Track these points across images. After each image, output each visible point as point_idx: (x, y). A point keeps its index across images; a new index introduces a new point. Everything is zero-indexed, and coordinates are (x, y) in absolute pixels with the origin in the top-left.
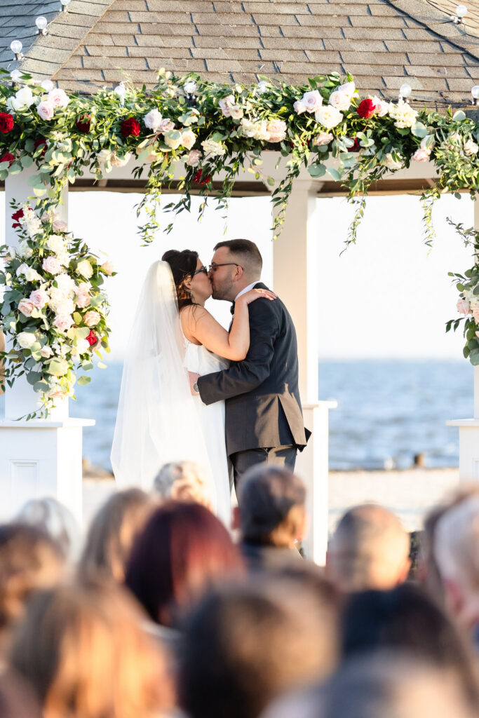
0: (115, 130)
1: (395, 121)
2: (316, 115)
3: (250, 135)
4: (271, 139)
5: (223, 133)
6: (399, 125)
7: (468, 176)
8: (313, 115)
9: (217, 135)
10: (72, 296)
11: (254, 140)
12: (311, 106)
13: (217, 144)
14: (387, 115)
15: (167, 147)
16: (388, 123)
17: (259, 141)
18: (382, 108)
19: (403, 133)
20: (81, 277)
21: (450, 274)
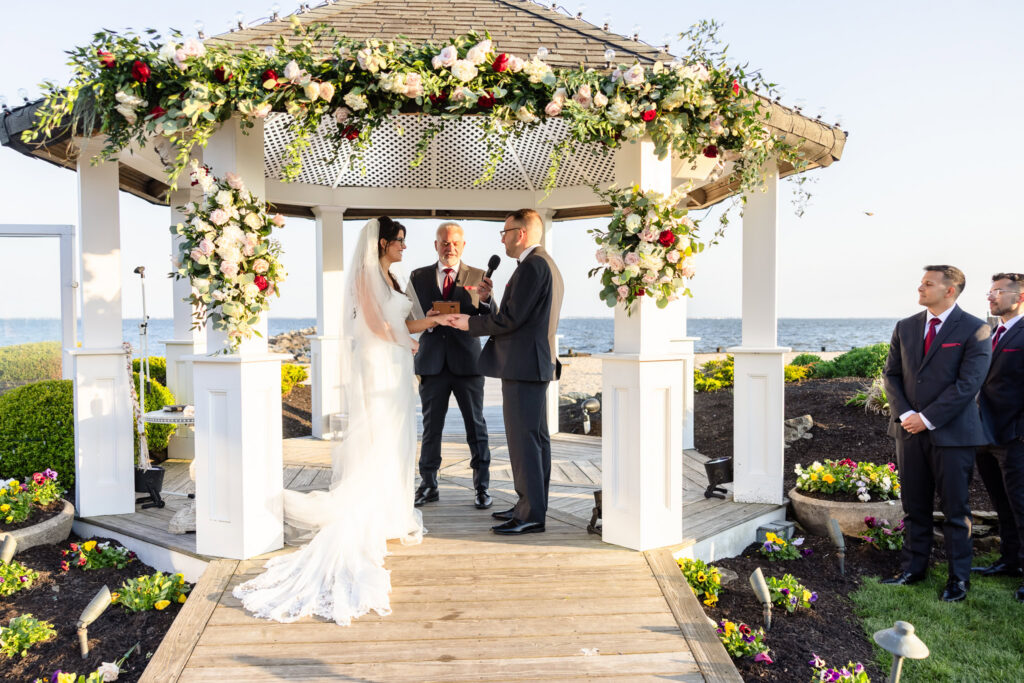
0: (256, 83)
1: (529, 76)
2: (452, 69)
3: (388, 87)
4: (409, 93)
5: (362, 86)
6: (533, 80)
7: (596, 127)
8: (449, 68)
9: (356, 89)
10: (240, 245)
11: (393, 94)
12: (446, 60)
13: (357, 97)
14: (522, 71)
15: (307, 99)
16: (521, 79)
17: (398, 94)
18: (516, 64)
19: (536, 88)
20: (250, 228)
21: (590, 232)
